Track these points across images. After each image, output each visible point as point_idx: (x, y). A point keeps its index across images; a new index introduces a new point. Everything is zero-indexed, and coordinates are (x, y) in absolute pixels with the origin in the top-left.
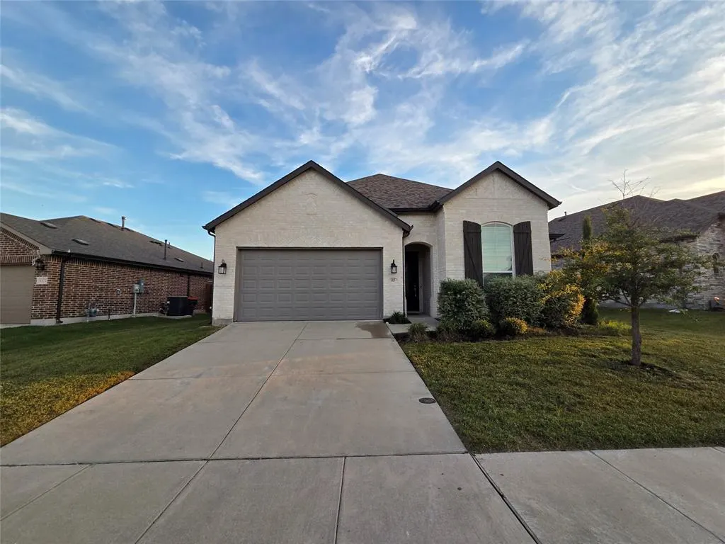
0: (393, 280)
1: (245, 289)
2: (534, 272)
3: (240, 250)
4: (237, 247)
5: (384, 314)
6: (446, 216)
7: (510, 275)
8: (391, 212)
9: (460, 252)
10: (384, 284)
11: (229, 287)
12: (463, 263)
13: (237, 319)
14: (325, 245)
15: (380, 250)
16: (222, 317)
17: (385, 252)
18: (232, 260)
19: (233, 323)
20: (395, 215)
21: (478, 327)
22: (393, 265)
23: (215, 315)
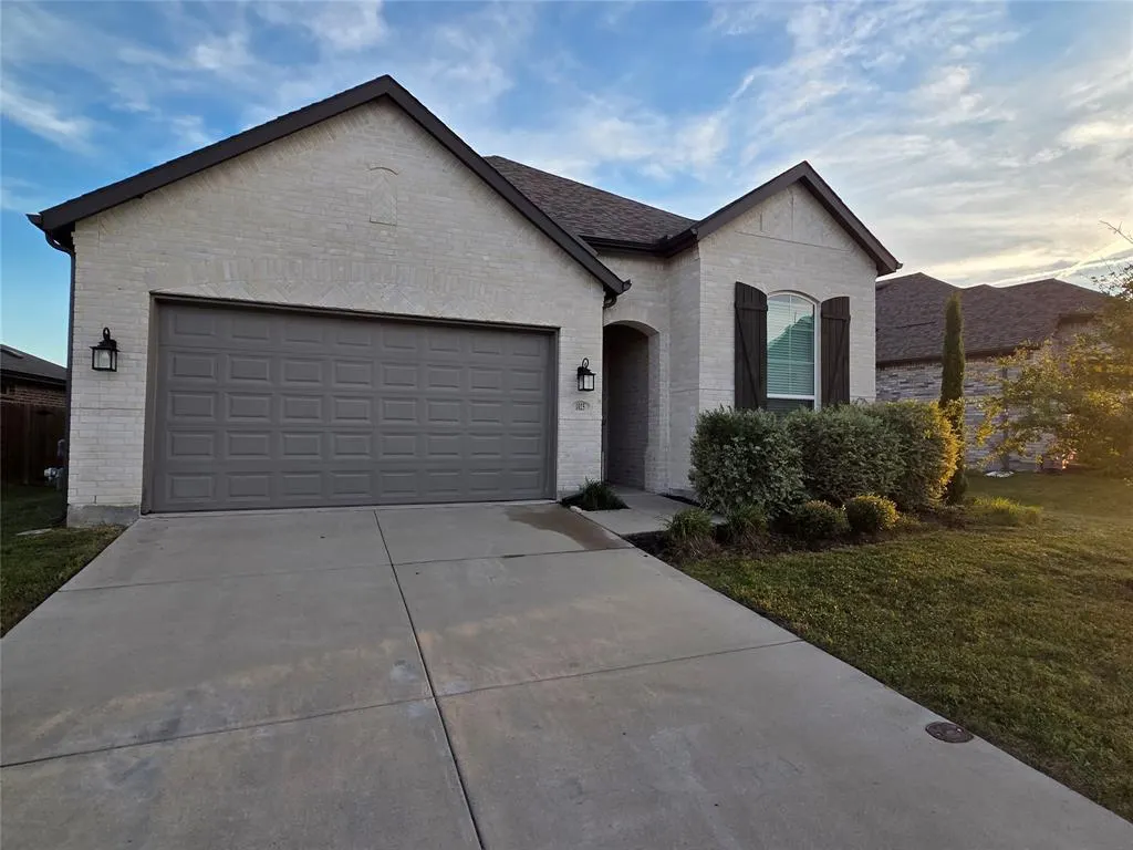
0: (580, 406)
1: (177, 418)
2: (851, 399)
3: (162, 302)
4: (152, 294)
5: (559, 488)
6: (703, 267)
7: (810, 404)
8: (582, 243)
9: (728, 351)
10: (561, 415)
11: (126, 411)
12: (732, 377)
13: (152, 504)
14: (420, 310)
15: (551, 333)
16: (103, 500)
17: (563, 339)
18: (135, 329)
19: (142, 520)
20: (594, 253)
21: (818, 518)
22: (583, 372)
23: (77, 496)
